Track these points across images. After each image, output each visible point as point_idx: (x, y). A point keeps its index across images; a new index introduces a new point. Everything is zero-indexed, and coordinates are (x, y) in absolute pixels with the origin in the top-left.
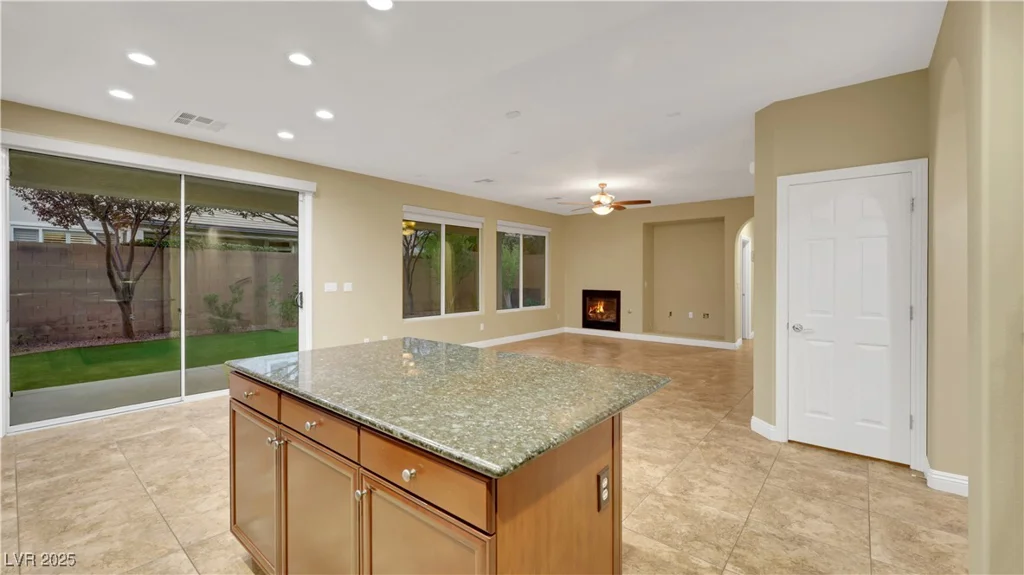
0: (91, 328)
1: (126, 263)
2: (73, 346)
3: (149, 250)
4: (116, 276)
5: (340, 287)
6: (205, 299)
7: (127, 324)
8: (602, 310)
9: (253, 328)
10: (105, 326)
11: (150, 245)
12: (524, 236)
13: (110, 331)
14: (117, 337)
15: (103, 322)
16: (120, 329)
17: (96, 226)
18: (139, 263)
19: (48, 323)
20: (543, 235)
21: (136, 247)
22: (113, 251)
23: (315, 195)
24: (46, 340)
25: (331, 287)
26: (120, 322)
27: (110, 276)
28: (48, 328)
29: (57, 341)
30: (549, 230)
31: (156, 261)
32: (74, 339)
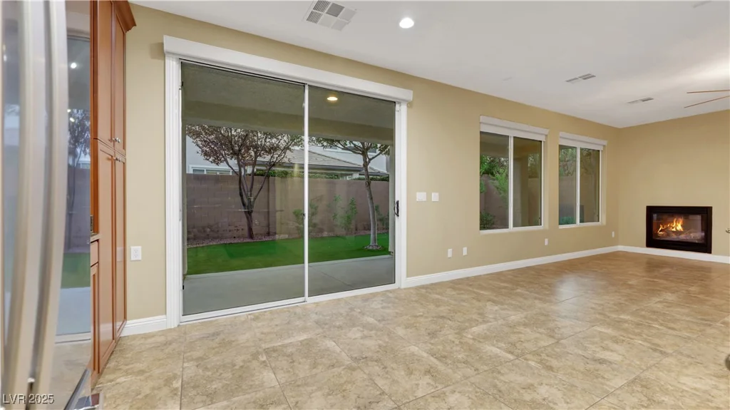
0: (230, 231)
1: (249, 187)
2: (222, 242)
3: (262, 178)
4: (244, 196)
5: (429, 196)
6: (294, 213)
7: (250, 229)
8: (679, 227)
9: (325, 234)
10: (238, 230)
11: (262, 175)
12: (582, 149)
13: (240, 233)
14: (244, 238)
15: (236, 227)
16: (246, 232)
17: (233, 162)
18: (257, 186)
19: (210, 227)
20: (596, 148)
21: (255, 177)
22: (243, 179)
23: (410, 105)
24: (208, 237)
25: (421, 196)
26: (246, 228)
27: (241, 195)
28: (208, 230)
29: (214, 238)
30: (605, 143)
31: (265, 186)
32: (221, 238)
